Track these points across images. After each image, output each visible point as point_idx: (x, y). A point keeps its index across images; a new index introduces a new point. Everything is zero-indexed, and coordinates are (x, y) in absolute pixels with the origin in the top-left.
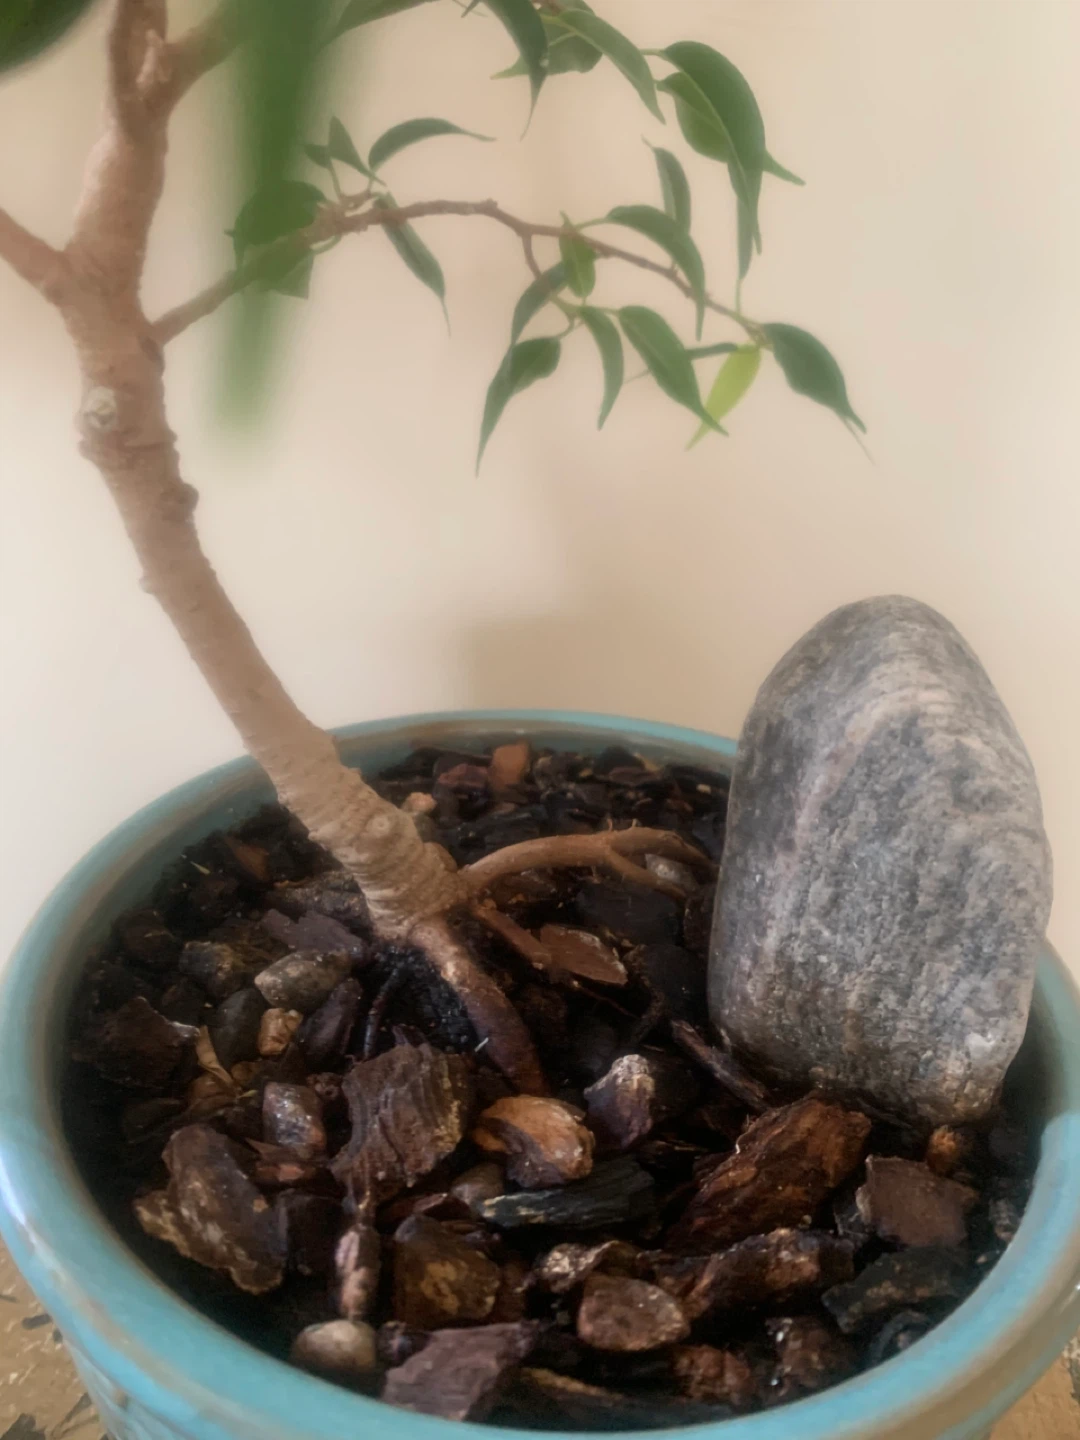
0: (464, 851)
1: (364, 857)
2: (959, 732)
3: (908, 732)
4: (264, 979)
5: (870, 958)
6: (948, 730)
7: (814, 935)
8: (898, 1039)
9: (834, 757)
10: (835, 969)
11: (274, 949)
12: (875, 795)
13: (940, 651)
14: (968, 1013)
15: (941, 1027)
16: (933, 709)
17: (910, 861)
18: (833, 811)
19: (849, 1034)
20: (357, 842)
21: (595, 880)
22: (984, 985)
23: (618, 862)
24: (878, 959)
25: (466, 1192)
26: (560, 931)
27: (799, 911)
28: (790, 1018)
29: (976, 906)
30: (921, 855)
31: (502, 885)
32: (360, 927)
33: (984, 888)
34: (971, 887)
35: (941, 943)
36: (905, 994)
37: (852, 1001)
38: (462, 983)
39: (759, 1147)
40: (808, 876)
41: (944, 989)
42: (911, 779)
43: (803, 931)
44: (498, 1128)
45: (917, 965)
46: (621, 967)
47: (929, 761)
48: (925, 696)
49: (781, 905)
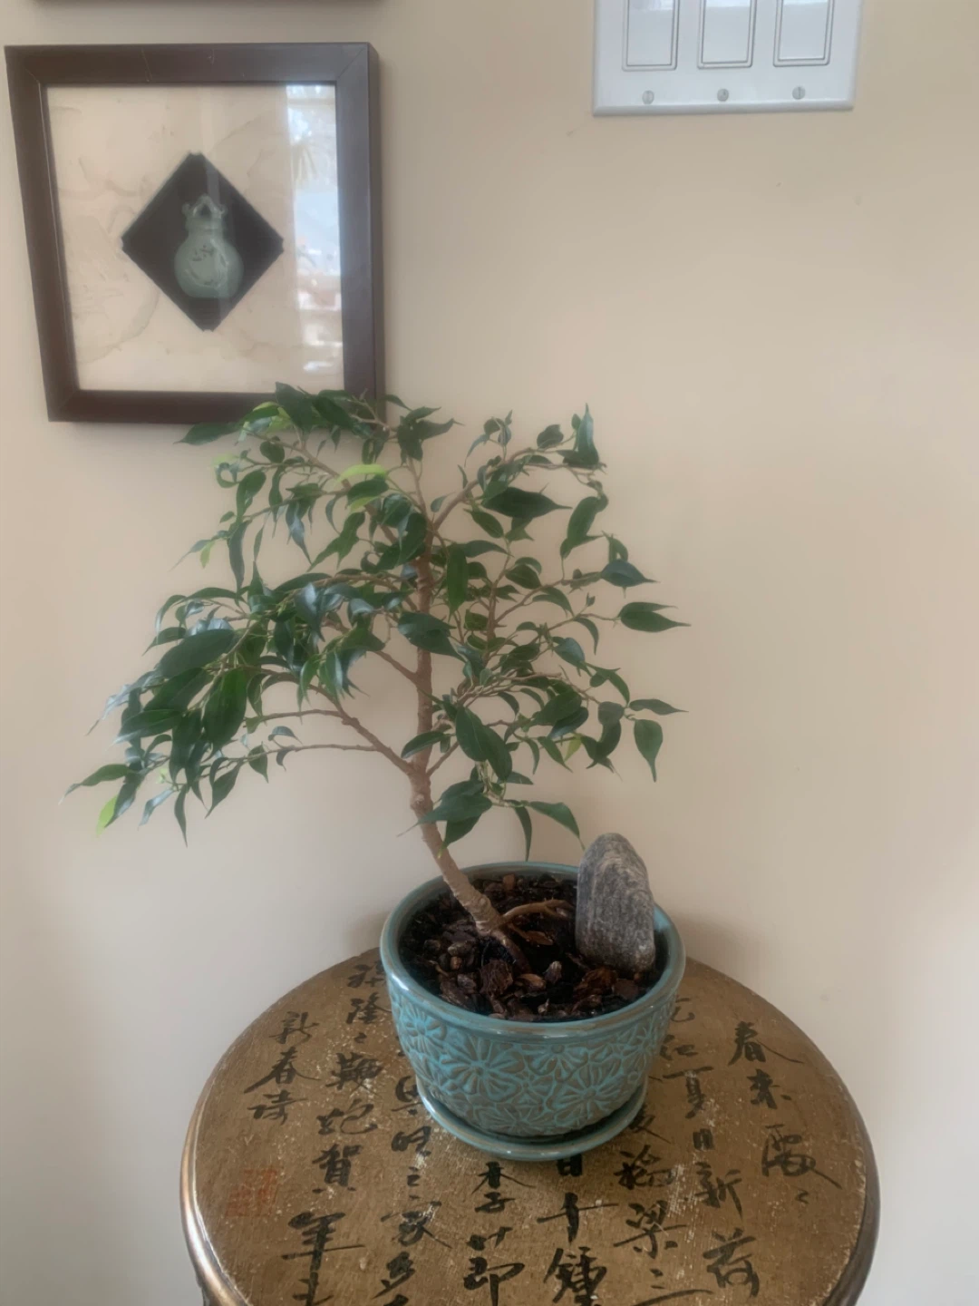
3: (613, 868)
4: (450, 949)
7: (599, 922)
9: (599, 875)
10: (605, 931)
12: (608, 884)
18: (599, 889)
21: (542, 917)
23: (548, 911)
24: (615, 927)
26: (533, 932)
27: (595, 916)
31: (515, 919)
37: (611, 940)
38: (507, 945)
40: (596, 906)
42: (615, 880)
43: (596, 922)
46: (551, 940)
48: (616, 860)
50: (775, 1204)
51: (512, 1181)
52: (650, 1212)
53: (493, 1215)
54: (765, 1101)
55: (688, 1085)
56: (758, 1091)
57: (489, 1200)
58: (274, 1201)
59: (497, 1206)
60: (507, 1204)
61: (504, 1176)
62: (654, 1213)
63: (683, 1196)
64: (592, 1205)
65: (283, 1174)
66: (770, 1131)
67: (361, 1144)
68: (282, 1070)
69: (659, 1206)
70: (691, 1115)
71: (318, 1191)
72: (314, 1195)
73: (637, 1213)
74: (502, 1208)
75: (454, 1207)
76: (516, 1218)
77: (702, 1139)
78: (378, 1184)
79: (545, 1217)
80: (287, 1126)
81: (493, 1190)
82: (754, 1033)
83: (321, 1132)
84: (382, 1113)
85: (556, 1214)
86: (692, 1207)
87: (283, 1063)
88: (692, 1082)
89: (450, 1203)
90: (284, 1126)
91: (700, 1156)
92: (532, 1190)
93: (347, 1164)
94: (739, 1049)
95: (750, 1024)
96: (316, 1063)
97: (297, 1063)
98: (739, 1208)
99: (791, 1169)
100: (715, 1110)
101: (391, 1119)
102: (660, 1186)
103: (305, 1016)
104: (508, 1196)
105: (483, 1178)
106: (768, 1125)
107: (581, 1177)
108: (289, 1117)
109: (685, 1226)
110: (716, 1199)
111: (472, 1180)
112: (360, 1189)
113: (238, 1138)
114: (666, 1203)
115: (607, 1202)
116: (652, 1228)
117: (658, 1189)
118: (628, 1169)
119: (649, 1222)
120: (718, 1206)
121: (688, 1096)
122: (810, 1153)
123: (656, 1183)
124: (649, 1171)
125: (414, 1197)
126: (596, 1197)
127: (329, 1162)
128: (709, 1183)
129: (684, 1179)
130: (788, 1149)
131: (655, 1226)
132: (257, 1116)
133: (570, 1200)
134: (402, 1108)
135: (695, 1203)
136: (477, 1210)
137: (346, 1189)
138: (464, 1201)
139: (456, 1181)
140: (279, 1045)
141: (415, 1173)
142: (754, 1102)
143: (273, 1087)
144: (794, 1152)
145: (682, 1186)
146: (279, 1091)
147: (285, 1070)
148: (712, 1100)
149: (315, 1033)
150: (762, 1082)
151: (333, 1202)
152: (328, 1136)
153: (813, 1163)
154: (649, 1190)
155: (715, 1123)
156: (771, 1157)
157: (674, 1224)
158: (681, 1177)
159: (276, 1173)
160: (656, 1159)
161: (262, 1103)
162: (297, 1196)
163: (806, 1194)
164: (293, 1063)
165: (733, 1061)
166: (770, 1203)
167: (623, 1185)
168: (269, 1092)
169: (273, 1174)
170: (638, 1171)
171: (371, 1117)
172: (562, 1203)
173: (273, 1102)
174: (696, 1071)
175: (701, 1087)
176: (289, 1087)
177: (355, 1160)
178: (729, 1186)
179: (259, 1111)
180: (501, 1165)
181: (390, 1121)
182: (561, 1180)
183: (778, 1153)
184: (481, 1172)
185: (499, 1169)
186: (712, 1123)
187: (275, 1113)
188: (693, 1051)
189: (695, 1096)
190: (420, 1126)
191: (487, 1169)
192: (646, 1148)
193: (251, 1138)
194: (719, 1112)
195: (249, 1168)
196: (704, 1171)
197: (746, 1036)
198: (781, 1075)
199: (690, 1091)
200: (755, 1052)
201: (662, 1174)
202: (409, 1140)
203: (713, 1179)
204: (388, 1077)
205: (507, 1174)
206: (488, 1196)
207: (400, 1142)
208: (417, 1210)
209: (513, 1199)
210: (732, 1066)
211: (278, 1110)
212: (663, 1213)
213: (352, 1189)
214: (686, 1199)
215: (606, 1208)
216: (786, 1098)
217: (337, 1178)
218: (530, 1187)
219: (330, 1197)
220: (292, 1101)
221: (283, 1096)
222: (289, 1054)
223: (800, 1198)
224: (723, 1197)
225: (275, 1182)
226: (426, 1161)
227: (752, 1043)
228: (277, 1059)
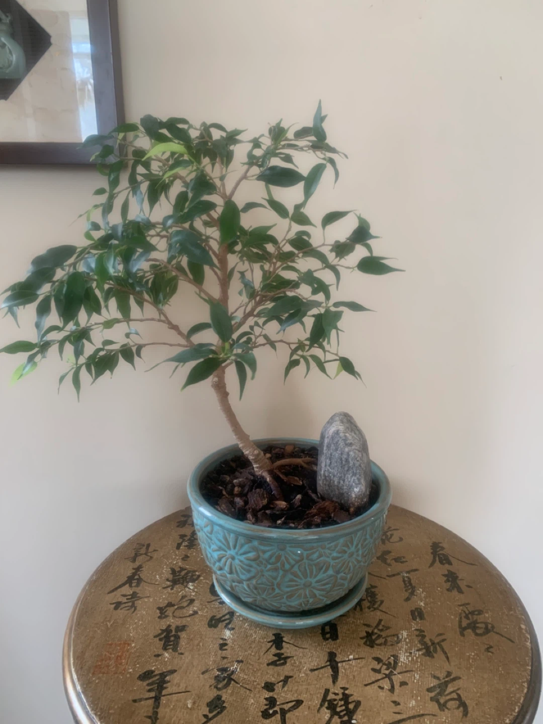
0: (273, 462)
1: (253, 458)
2: (345, 433)
3: (337, 433)
4: (235, 481)
5: (337, 474)
6: (343, 433)
7: (328, 470)
8: (344, 491)
9: (328, 437)
10: (332, 477)
11: (236, 478)
12: (334, 444)
13: (345, 420)
14: (354, 484)
15: (350, 487)
16: (341, 429)
17: (340, 455)
18: (329, 447)
19: (337, 490)
20: (253, 455)
22: (355, 478)
24: (338, 474)
25: (267, 511)
27: (326, 466)
28: (327, 488)
29: (351, 464)
30: (342, 454)
31: (281, 467)
32: (253, 475)
33: (352, 461)
34: (350, 460)
35: (348, 470)
36: (344, 481)
37: (336, 483)
38: (270, 481)
40: (326, 459)
41: (349, 480)
42: (339, 441)
43: (326, 470)
44: (273, 504)
45: (345, 475)
46: (301, 483)
47: (340, 437)
48: (340, 427)
49: (323, 465)
50: (471, 655)
51: (291, 645)
52: (387, 662)
53: (279, 668)
54: (456, 589)
55: (404, 581)
56: (450, 583)
57: (276, 658)
58: (127, 664)
59: (282, 661)
60: (288, 660)
61: (286, 642)
62: (390, 663)
63: (408, 651)
64: (347, 659)
65: (133, 645)
66: (461, 607)
67: (187, 624)
68: (134, 579)
69: (392, 658)
70: (408, 599)
71: (158, 656)
72: (155, 658)
73: (378, 663)
74: (285, 663)
75: (251, 663)
76: (295, 670)
77: (416, 614)
78: (199, 650)
79: (315, 668)
80: (137, 614)
81: (278, 651)
82: (443, 548)
83: (159, 617)
84: (201, 604)
85: (323, 665)
86: (415, 658)
87: (134, 574)
88: (406, 579)
89: (249, 661)
90: (134, 614)
91: (417, 624)
92: (304, 650)
93: (177, 638)
94: (434, 558)
95: (441, 543)
96: (156, 574)
97: (143, 574)
98: (448, 658)
99: (478, 631)
100: (423, 595)
101: (207, 608)
102: (392, 645)
103: (148, 545)
104: (289, 655)
105: (271, 644)
106: (460, 604)
107: (338, 641)
108: (137, 608)
109: (412, 671)
110: (431, 652)
111: (263, 645)
112: (186, 654)
113: (103, 623)
114: (398, 656)
115: (357, 656)
116: (389, 673)
117: (391, 647)
118: (369, 635)
119: (387, 669)
120: (433, 657)
121: (405, 587)
122: (490, 621)
123: (389, 643)
124: (383, 636)
125: (224, 658)
126: (349, 653)
127: (165, 637)
128: (425, 642)
129: (407, 640)
130: (475, 619)
131: (391, 671)
132: (116, 608)
133: (332, 657)
134: (213, 601)
135: (417, 656)
136: (268, 665)
137: (177, 653)
138: (259, 659)
139: (253, 646)
140: (131, 564)
141: (224, 642)
142: (448, 590)
143: (127, 590)
144: (479, 621)
145: (407, 645)
146: (132, 592)
147: (135, 579)
148: (421, 590)
149: (155, 555)
150: (452, 578)
151: (168, 663)
152: (164, 620)
153: (493, 627)
154: (385, 648)
155: (424, 604)
156: (464, 624)
157: (404, 670)
158: (406, 639)
159: (129, 645)
160: (388, 628)
161: (120, 600)
162: (143, 659)
163: (491, 647)
164: (140, 575)
165: (432, 565)
166: (468, 654)
167: (368, 646)
168: (124, 593)
169: (127, 645)
170: (376, 635)
171: (194, 607)
172: (326, 658)
173: (127, 599)
174: (408, 572)
175: (412, 582)
176: (137, 590)
177: (183, 635)
178: (438, 643)
179: (118, 605)
180: (283, 635)
181: (206, 609)
182: (324, 643)
183: (468, 621)
184: (269, 640)
185: (282, 637)
186: (422, 604)
187: (128, 606)
188: (404, 560)
189: (409, 587)
190: (227, 611)
191: (274, 638)
192: (380, 621)
193: (112, 623)
194: (426, 597)
195: (110, 642)
196: (421, 634)
197: (438, 550)
198: (464, 574)
199: (405, 584)
200: (445, 560)
201: (393, 637)
202: (220, 620)
203: (427, 640)
204: (204, 581)
205: (287, 641)
206: (275, 655)
207: (214, 622)
208: (226, 666)
209: (293, 657)
210: (431, 568)
211: (130, 604)
212: (396, 663)
213: (182, 654)
214: (411, 653)
215: (357, 661)
216: (469, 586)
217: (171, 647)
218: (303, 648)
219: (166, 659)
220: (140, 598)
221: (134, 595)
222: (138, 569)
223: (488, 649)
224: (436, 651)
225: (128, 651)
226: (231, 634)
227: (443, 554)
228: (129, 573)
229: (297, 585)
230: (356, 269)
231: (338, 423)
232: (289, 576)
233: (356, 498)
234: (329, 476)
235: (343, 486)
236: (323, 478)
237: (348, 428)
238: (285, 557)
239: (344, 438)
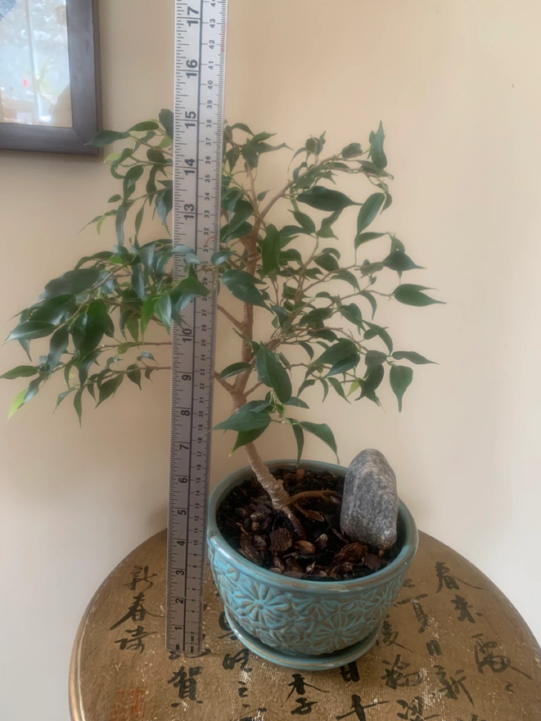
0: (291, 493)
1: (274, 492)
2: (379, 475)
3: (370, 474)
4: (253, 516)
5: (367, 515)
6: (377, 475)
7: (357, 511)
8: (373, 532)
9: (359, 478)
10: (361, 518)
11: (253, 511)
12: (366, 485)
13: (378, 461)
14: (384, 527)
15: (380, 530)
16: (375, 471)
17: (372, 498)
18: (359, 488)
19: (365, 531)
20: (273, 489)
21: (319, 501)
22: (387, 521)
23: (324, 497)
24: (368, 516)
25: (293, 554)
26: (311, 511)
27: (354, 506)
28: (354, 528)
29: (384, 506)
30: (374, 496)
31: (300, 500)
32: (270, 507)
33: (385, 503)
34: (383, 503)
35: (379, 513)
36: (374, 523)
37: (365, 524)
38: (292, 518)
39: (346, 550)
40: (356, 499)
41: (380, 522)
42: (371, 483)
43: (355, 510)
44: (298, 545)
45: (375, 517)
46: (323, 518)
47: (374, 480)
48: (373, 469)
49: (352, 505)
50: (493, 694)
51: (312, 688)
52: (412, 706)
53: (304, 716)
54: (467, 618)
55: (415, 608)
56: (460, 611)
57: (299, 705)
58: (144, 716)
59: (306, 708)
60: (313, 706)
61: (307, 685)
62: (415, 707)
63: (431, 692)
64: (372, 704)
65: (147, 693)
66: (475, 639)
67: (201, 665)
68: (135, 611)
69: (416, 701)
70: (422, 630)
71: (175, 705)
72: (173, 708)
73: (404, 707)
74: (309, 711)
75: (276, 711)
76: (321, 718)
77: (433, 648)
78: (218, 698)
79: (341, 715)
80: (145, 654)
81: (301, 696)
82: (447, 570)
83: (171, 658)
84: (212, 640)
85: (348, 712)
86: (439, 700)
87: (136, 604)
88: (417, 606)
89: (273, 709)
90: (143, 654)
91: (435, 660)
92: (327, 694)
93: (193, 682)
94: (441, 581)
95: (444, 563)
96: (159, 604)
97: (146, 604)
98: (471, 700)
99: (497, 667)
100: (436, 626)
101: (219, 644)
102: (414, 685)
103: (146, 569)
104: (312, 700)
105: (292, 687)
106: (473, 635)
107: (359, 682)
108: (145, 646)
109: (438, 715)
110: (453, 692)
111: (284, 689)
112: (206, 702)
113: (110, 665)
114: (421, 698)
115: (381, 700)
116: (416, 719)
117: (413, 687)
118: (390, 673)
119: (413, 714)
120: (456, 698)
121: (417, 616)
122: (505, 654)
123: (411, 683)
124: (404, 675)
125: (246, 706)
126: (373, 696)
127: (180, 681)
128: (446, 681)
129: (428, 679)
130: (490, 652)
131: (418, 717)
132: (123, 647)
133: (356, 700)
134: (225, 636)
135: (441, 697)
136: (293, 713)
137: (195, 702)
138: (282, 706)
139: (274, 691)
140: (131, 591)
141: (243, 686)
142: (460, 619)
143: (130, 624)
144: (495, 654)
145: (428, 685)
146: (136, 627)
147: (138, 611)
148: (433, 619)
149: (155, 581)
150: (460, 603)
151: (188, 714)
152: (176, 661)
153: (509, 661)
154: (407, 689)
155: (438, 635)
156: (481, 659)
157: (431, 714)
158: (426, 678)
159: (143, 692)
160: (407, 665)
161: (125, 637)
162: (160, 710)
163: (510, 685)
164: (143, 605)
165: (439, 589)
166: (490, 694)
167: (389, 686)
168: (128, 628)
169: (140, 693)
170: (397, 674)
171: (205, 643)
172: (351, 703)
173: (133, 636)
174: (418, 598)
175: (423, 608)
176: (143, 624)
177: (198, 679)
178: (459, 682)
179: (124, 643)
180: (303, 675)
181: (219, 646)
182: (346, 685)
183: (484, 656)
184: (290, 683)
185: (303, 679)
186: (436, 636)
187: (135, 645)
188: (412, 583)
189: (421, 616)
190: (241, 649)
191: (293, 680)
192: (399, 656)
193: (120, 665)
194: (439, 627)
195: (121, 690)
196: (440, 671)
197: (443, 571)
198: (471, 598)
199: (417, 612)
200: (451, 583)
201: (413, 676)
202: (234, 660)
203: (447, 677)
204: (212, 612)
205: (308, 683)
206: (298, 701)
207: (229, 662)
208: (249, 716)
209: (317, 702)
210: (439, 593)
211: (137, 642)
212: (421, 706)
213: (201, 702)
214: (434, 694)
215: (381, 705)
216: (479, 614)
217: (188, 694)
218: (326, 692)
219: (185, 709)
220: (147, 634)
221: (139, 631)
222: (139, 598)
223: (508, 687)
224: (458, 691)
225: (142, 700)
226: (250, 676)
227: (448, 576)
228: (131, 602)
229: (327, 635)
230: (393, 297)
231: (371, 463)
232: (322, 627)
233: (385, 540)
234: (357, 517)
235: (372, 527)
236: (350, 518)
237: (381, 469)
238: (320, 610)
239: (378, 481)
